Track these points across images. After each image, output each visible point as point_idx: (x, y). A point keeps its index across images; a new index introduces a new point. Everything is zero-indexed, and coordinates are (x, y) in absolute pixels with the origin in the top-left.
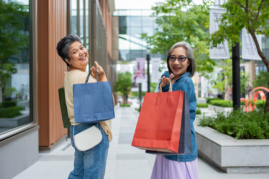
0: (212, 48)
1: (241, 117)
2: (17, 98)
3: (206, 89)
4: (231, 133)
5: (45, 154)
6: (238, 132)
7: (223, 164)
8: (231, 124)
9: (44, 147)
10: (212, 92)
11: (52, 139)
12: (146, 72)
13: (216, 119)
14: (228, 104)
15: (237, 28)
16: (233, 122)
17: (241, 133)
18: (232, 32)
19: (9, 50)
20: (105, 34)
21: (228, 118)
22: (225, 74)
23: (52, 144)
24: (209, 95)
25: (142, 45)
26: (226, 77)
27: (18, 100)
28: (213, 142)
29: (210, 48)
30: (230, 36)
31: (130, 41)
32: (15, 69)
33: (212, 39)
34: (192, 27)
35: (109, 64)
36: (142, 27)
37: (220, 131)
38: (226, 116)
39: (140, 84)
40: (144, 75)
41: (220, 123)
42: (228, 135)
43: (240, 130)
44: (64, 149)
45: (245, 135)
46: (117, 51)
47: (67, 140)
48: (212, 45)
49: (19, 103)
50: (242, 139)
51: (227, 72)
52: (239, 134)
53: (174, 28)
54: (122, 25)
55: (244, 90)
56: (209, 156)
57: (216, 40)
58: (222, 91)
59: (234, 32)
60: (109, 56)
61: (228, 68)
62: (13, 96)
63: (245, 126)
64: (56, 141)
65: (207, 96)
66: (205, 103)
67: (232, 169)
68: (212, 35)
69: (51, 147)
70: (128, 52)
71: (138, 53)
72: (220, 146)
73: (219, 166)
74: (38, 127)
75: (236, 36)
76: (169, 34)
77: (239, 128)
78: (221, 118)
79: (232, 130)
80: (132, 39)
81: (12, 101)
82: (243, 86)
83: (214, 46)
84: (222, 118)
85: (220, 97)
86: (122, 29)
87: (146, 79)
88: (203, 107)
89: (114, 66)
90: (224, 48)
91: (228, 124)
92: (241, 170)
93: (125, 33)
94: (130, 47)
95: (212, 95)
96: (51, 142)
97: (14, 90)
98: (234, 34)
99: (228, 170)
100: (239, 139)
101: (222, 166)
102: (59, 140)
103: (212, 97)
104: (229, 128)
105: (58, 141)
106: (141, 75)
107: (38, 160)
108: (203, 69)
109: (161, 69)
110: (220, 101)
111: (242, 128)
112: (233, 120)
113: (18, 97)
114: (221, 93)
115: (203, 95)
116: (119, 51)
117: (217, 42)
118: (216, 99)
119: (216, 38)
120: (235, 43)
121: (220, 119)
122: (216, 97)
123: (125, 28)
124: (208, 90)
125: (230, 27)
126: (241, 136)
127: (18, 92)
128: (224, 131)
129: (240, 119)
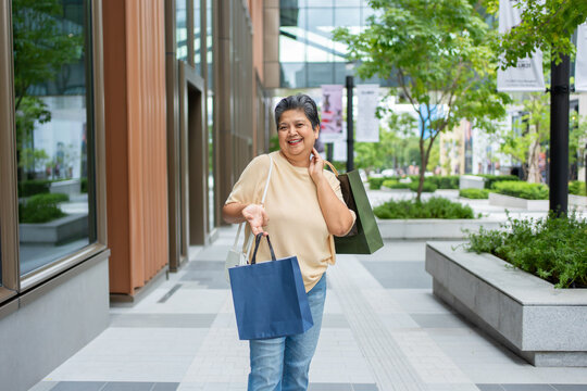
0: (503, 69)
1: (570, 237)
2: (48, 174)
3: (484, 155)
4: (545, 274)
5: (123, 311)
6: (563, 272)
7: (527, 345)
8: (546, 252)
9: (120, 295)
10: (498, 161)
11: (137, 277)
12: (344, 114)
13: (511, 236)
14: (537, 191)
15: (566, 24)
16: (553, 249)
17: (570, 275)
18: (554, 30)
19: (32, 71)
20: (249, 28)
21: (538, 236)
22: (531, 122)
23: (136, 288)
24: (490, 167)
25: (334, 53)
26: (532, 127)
27: (50, 178)
28: (504, 293)
29: (500, 69)
30: (549, 39)
31: (307, 42)
32: (45, 112)
33: (506, 46)
34: (458, 13)
35: (257, 95)
36: (334, 8)
37: (520, 267)
38: (534, 231)
39: (330, 146)
40: (339, 125)
41: (521, 249)
42: (539, 276)
43: (568, 266)
44: (163, 300)
45: (578, 278)
46: (277, 65)
47: (167, 278)
48: (505, 61)
49: (54, 184)
50: (571, 287)
51: (537, 115)
52: (564, 277)
53: (413, 18)
54: (288, 5)
55: (576, 156)
56: (494, 325)
57: (515, 50)
58: (524, 160)
59: (559, 29)
60: (257, 78)
61: (538, 107)
62: (40, 168)
63: (578, 258)
64: (146, 282)
65: (485, 171)
66: (480, 188)
67: (545, 355)
68: (505, 37)
69: (134, 294)
70: (300, 68)
71: (324, 69)
72: (521, 304)
73: (518, 350)
74: (108, 252)
75: (562, 39)
76: (402, 33)
77: (566, 262)
78: (522, 236)
79: (548, 265)
80: (312, 37)
81: (38, 181)
82: (574, 148)
83: (510, 64)
84: (524, 236)
85: (518, 173)
86: (288, 14)
87: (344, 135)
88: (475, 197)
89: (268, 100)
90: (532, 65)
91: (538, 251)
92: (567, 358)
93: (294, 23)
94: (306, 57)
95: (498, 168)
96: (134, 285)
97: (42, 155)
98: (559, 34)
99: (538, 359)
100: (564, 287)
101: (524, 349)
102: (151, 278)
103: (497, 173)
104: (540, 260)
105: (151, 281)
106: (333, 125)
107: (108, 326)
108: (481, 113)
109: (381, 113)
110: (518, 185)
111: (573, 263)
112: (552, 243)
113: (51, 170)
114: (519, 165)
115: (475, 169)
116: (280, 64)
117: (516, 54)
118: (508, 179)
119: (515, 45)
120: (561, 56)
121: (520, 238)
122: (508, 174)
123: (295, 10)
124: (490, 156)
125: (548, 19)
126: (569, 280)
127: (50, 160)
128: (531, 267)
129: (568, 241)
